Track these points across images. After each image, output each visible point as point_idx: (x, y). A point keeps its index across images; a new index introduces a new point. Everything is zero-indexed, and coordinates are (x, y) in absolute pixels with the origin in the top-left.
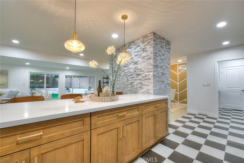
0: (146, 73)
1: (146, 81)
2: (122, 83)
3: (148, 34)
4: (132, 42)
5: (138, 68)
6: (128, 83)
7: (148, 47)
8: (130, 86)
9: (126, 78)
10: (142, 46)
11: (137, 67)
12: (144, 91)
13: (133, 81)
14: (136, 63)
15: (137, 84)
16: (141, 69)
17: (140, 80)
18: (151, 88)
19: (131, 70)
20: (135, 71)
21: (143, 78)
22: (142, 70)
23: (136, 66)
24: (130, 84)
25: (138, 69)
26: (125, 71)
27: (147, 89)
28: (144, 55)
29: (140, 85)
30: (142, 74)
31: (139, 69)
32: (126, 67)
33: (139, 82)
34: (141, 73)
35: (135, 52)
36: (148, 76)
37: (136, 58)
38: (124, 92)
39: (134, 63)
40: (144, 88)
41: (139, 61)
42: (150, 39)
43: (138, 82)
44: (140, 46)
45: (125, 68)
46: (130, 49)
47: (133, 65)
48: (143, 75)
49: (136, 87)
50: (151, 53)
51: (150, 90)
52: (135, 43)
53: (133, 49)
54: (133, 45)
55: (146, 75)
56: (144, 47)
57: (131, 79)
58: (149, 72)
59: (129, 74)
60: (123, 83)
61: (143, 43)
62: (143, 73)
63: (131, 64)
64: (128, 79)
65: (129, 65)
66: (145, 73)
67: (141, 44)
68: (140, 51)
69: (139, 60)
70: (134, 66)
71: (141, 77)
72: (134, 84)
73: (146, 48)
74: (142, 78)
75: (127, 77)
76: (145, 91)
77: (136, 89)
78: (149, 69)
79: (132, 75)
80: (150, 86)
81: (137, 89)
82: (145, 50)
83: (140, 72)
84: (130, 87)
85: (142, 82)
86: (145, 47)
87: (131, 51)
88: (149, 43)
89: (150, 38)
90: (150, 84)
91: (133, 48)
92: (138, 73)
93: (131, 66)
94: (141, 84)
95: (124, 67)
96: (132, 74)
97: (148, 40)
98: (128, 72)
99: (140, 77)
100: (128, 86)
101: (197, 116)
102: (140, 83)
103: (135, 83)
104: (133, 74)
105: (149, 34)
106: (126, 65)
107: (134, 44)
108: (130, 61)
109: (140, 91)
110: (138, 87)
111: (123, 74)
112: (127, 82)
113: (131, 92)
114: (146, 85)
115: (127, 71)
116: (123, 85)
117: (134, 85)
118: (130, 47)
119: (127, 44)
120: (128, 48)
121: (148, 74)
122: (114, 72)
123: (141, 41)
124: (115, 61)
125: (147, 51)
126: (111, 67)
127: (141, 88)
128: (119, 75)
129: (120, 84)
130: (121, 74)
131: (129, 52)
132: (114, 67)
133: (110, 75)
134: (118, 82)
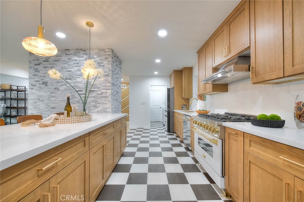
0: (103, 90)
1: (103, 98)
2: (61, 101)
3: (106, 49)
4: (81, 49)
7: (105, 62)
10: (97, 59)
12: (100, 110)
16: (96, 85)
17: (94, 97)
18: (109, 106)
19: (78, 85)
21: (98, 95)
22: (98, 86)
24: (77, 102)
25: (91, 85)
27: (103, 108)
29: (94, 103)
30: (97, 91)
32: (70, 79)
33: (92, 100)
36: (106, 94)
40: (100, 107)
42: (108, 55)
46: (78, 58)
48: (99, 92)
50: (109, 71)
51: (108, 109)
52: (86, 52)
53: (84, 59)
54: (84, 54)
55: (102, 93)
56: (100, 61)
58: (107, 89)
61: (98, 56)
63: (80, 77)
65: (76, 77)
66: (101, 90)
67: (95, 57)
71: (96, 94)
73: (102, 63)
75: (73, 93)
78: (107, 86)
80: (108, 105)
81: (90, 108)
82: (102, 64)
83: (95, 88)
85: (98, 100)
86: (102, 61)
87: (80, 60)
88: (106, 58)
89: (107, 53)
90: (108, 102)
91: (83, 57)
92: (92, 89)
94: (95, 102)
96: (80, 90)
97: (106, 55)
99: (94, 94)
101: (137, 130)
106: (71, 77)
107: (84, 52)
108: (77, 73)
109: (94, 110)
111: (63, 88)
114: (103, 104)
118: (77, 54)
119: (72, 50)
120: (75, 55)
121: (105, 91)
122: (44, 83)
123: (96, 53)
124: (45, 67)
125: (103, 66)
126: (35, 75)
127: (96, 107)
128: (55, 88)
129: (58, 102)
130: (59, 88)
131: (76, 60)
132: (41, 76)
133: (33, 87)
134: (54, 99)
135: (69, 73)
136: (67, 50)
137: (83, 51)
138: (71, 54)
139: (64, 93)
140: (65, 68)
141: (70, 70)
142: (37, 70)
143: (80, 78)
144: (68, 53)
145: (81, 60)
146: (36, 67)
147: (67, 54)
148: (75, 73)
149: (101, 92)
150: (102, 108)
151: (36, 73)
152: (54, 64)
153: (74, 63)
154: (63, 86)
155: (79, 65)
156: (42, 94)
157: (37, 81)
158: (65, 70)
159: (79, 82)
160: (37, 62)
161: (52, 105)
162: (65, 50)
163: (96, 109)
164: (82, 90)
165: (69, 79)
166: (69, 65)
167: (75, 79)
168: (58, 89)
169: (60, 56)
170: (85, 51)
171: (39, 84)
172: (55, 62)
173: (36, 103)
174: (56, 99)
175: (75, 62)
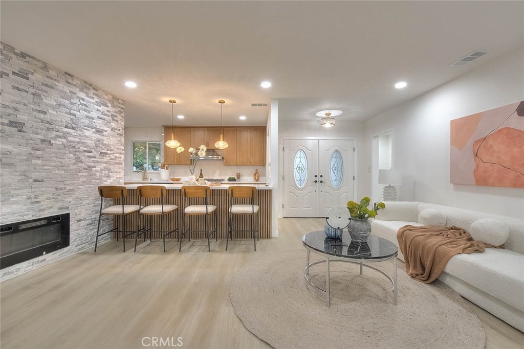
1: (116, 165)
3: (120, 99)
4: (91, 85)
5: (104, 142)
6: (81, 167)
7: (119, 117)
8: (86, 174)
9: (71, 155)
10: (111, 109)
11: (103, 140)
13: (92, 164)
14: (99, 131)
15: (101, 170)
16: (109, 146)
17: (106, 163)
18: (122, 176)
19: (86, 141)
20: (97, 146)
21: (112, 161)
22: (111, 147)
23: (98, 136)
24: (84, 169)
25: (103, 144)
26: (70, 139)
27: (117, 178)
28: (113, 125)
29: (107, 172)
30: (110, 154)
31: (105, 145)
32: (73, 128)
33: (104, 167)
34: (109, 152)
35: (98, 110)
36: (119, 159)
37: (100, 122)
38: (65, 188)
39: (94, 130)
40: (113, 177)
41: (106, 131)
42: (122, 108)
43: (102, 167)
44: (108, 107)
45: (72, 131)
46: (86, 96)
47: (93, 133)
48: (112, 157)
49: (98, 175)
52: (97, 93)
53: (95, 102)
54: (93, 94)
56: (114, 114)
57: (88, 160)
58: (121, 154)
59: (82, 148)
60: (63, 166)
61: (112, 106)
62: (112, 152)
64: (79, 158)
65: (83, 128)
66: (115, 153)
67: (109, 105)
68: (108, 116)
69: (105, 129)
70: (94, 135)
72: (93, 169)
73: (116, 117)
74: (110, 161)
75: (77, 153)
76: (114, 180)
77: (99, 179)
78: (120, 149)
79: (90, 152)
81: (102, 179)
82: (115, 118)
83: (108, 150)
84: (85, 176)
85: (111, 167)
86: (116, 114)
87: (88, 101)
88: (120, 112)
89: (121, 106)
90: (120, 170)
91: (93, 98)
92: (104, 151)
93: (87, 133)
94: (108, 170)
95: (66, 127)
96: (89, 149)
97: (119, 107)
98: (78, 143)
99: (106, 159)
100: (80, 174)
102: (105, 169)
103: (99, 169)
104: (93, 151)
105: (122, 100)
106: (74, 126)
107: (95, 92)
109: (106, 181)
110: (103, 175)
111: (61, 143)
112: (74, 164)
113: (87, 186)
114: (117, 173)
115: (77, 140)
116: (63, 172)
117: (95, 171)
118: (85, 90)
119: (77, 79)
120: (82, 90)
122: (12, 124)
123: (109, 101)
124: (18, 89)
125: (117, 121)
127: (108, 177)
128: (43, 141)
129: (50, 168)
130: (53, 142)
132: (7, 108)
134: (39, 162)
135: (72, 117)
136: (69, 75)
137: (94, 89)
138: (75, 85)
139: (62, 151)
140: (65, 106)
141: (74, 112)
143: (89, 130)
144: (71, 81)
145: (91, 102)
147: (69, 83)
148: (82, 120)
149: (115, 157)
150: (115, 178)
152: (42, 90)
153: (81, 104)
154: (60, 139)
155: (88, 109)
156: (11, 148)
158: (64, 109)
159: (87, 137)
161: (34, 175)
162: (66, 73)
163: (108, 181)
164: (92, 150)
165: (70, 129)
167: (80, 130)
168: (50, 142)
169: (56, 80)
170: (97, 90)
171: (1, 123)
172: (44, 88)
174: (44, 163)
175: (82, 101)
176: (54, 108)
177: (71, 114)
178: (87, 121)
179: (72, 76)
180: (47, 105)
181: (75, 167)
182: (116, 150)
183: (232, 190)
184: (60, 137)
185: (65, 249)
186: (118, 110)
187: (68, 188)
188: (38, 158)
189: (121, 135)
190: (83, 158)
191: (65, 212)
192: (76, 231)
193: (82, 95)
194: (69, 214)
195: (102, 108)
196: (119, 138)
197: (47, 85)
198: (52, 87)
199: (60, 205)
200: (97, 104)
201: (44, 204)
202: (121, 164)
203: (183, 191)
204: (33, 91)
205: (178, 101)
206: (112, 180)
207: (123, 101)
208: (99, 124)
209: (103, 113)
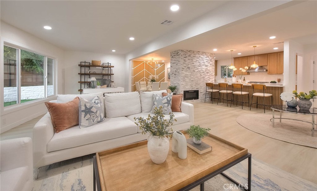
8: (203, 79)
9: (199, 74)
10: (210, 58)
11: (207, 69)
13: (205, 76)
14: (206, 66)
16: (209, 70)
17: (208, 76)
18: (213, 80)
19: (203, 69)
20: (206, 71)
26: (199, 69)
28: (211, 63)
29: (209, 79)
35: (206, 59)
42: (214, 56)
45: (199, 67)
48: (210, 73)
49: (206, 79)
57: (203, 75)
59: (202, 72)
60: (197, 77)
67: (210, 57)
68: (209, 60)
69: (208, 65)
74: (210, 75)
77: (206, 81)
85: (210, 77)
87: (203, 57)
92: (208, 72)
93: (203, 67)
96: (204, 72)
98: (201, 70)
99: (208, 74)
100: (201, 79)
102: (208, 77)
103: (206, 78)
111: (197, 71)
113: (203, 83)
116: (197, 79)
118: (203, 54)
119: (201, 52)
121: (212, 73)
122: (188, 68)
123: (210, 55)
124: (189, 59)
125: (212, 61)
126: (184, 63)
128: (193, 71)
130: (195, 71)
131: (202, 57)
132: (187, 64)
133: (183, 69)
137: (205, 53)
139: (197, 73)
142: (185, 60)
146: (185, 59)
147: (199, 54)
151: (185, 62)
152: (193, 58)
155: (203, 60)
156: (187, 73)
157: (185, 66)
158: (198, 62)
160: (185, 56)
161: (192, 80)
166: (199, 59)
167: (201, 67)
169: (196, 54)
171: (186, 68)
173: (184, 78)
176: (195, 62)
177: (199, 62)
178: (203, 64)
179: (199, 52)
180: (194, 61)
181: (200, 77)
182: (212, 71)
183: (253, 86)
184: (196, 69)
185: (198, 100)
186: (212, 58)
187: (198, 83)
188: (192, 75)
189: (213, 66)
190: (202, 75)
191: (197, 90)
192: (200, 95)
193: (202, 56)
194: (198, 90)
195: (208, 58)
196: (213, 67)
197: (194, 56)
198: (195, 57)
199: (196, 87)
200: (206, 57)
201: (194, 87)
202: (213, 76)
203: (232, 85)
204: (191, 59)
205: (234, 50)
206: (210, 81)
207: (214, 54)
208: (206, 64)
209: (208, 60)
